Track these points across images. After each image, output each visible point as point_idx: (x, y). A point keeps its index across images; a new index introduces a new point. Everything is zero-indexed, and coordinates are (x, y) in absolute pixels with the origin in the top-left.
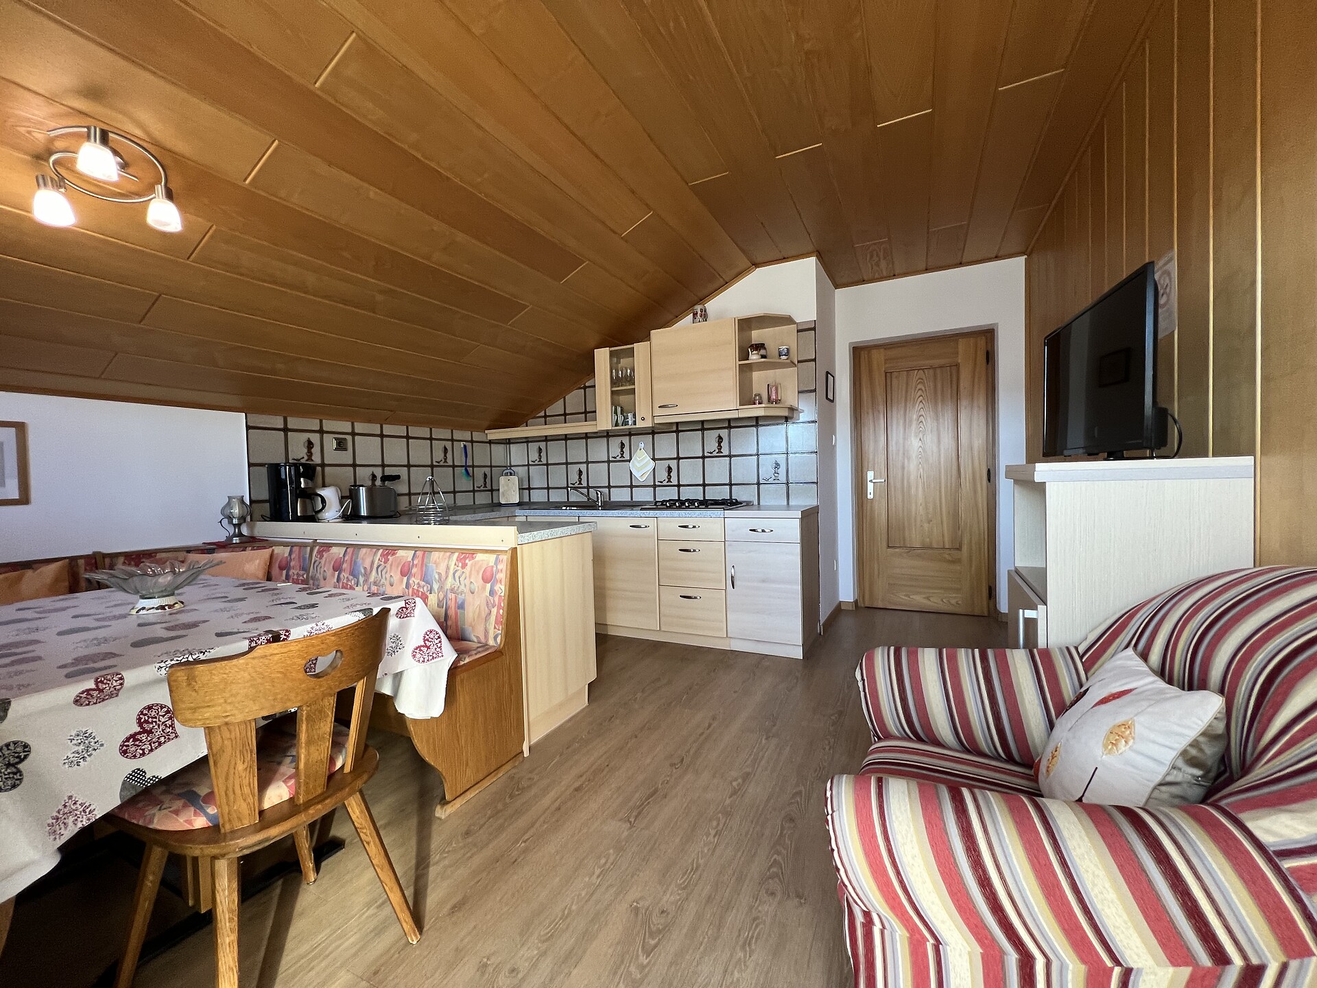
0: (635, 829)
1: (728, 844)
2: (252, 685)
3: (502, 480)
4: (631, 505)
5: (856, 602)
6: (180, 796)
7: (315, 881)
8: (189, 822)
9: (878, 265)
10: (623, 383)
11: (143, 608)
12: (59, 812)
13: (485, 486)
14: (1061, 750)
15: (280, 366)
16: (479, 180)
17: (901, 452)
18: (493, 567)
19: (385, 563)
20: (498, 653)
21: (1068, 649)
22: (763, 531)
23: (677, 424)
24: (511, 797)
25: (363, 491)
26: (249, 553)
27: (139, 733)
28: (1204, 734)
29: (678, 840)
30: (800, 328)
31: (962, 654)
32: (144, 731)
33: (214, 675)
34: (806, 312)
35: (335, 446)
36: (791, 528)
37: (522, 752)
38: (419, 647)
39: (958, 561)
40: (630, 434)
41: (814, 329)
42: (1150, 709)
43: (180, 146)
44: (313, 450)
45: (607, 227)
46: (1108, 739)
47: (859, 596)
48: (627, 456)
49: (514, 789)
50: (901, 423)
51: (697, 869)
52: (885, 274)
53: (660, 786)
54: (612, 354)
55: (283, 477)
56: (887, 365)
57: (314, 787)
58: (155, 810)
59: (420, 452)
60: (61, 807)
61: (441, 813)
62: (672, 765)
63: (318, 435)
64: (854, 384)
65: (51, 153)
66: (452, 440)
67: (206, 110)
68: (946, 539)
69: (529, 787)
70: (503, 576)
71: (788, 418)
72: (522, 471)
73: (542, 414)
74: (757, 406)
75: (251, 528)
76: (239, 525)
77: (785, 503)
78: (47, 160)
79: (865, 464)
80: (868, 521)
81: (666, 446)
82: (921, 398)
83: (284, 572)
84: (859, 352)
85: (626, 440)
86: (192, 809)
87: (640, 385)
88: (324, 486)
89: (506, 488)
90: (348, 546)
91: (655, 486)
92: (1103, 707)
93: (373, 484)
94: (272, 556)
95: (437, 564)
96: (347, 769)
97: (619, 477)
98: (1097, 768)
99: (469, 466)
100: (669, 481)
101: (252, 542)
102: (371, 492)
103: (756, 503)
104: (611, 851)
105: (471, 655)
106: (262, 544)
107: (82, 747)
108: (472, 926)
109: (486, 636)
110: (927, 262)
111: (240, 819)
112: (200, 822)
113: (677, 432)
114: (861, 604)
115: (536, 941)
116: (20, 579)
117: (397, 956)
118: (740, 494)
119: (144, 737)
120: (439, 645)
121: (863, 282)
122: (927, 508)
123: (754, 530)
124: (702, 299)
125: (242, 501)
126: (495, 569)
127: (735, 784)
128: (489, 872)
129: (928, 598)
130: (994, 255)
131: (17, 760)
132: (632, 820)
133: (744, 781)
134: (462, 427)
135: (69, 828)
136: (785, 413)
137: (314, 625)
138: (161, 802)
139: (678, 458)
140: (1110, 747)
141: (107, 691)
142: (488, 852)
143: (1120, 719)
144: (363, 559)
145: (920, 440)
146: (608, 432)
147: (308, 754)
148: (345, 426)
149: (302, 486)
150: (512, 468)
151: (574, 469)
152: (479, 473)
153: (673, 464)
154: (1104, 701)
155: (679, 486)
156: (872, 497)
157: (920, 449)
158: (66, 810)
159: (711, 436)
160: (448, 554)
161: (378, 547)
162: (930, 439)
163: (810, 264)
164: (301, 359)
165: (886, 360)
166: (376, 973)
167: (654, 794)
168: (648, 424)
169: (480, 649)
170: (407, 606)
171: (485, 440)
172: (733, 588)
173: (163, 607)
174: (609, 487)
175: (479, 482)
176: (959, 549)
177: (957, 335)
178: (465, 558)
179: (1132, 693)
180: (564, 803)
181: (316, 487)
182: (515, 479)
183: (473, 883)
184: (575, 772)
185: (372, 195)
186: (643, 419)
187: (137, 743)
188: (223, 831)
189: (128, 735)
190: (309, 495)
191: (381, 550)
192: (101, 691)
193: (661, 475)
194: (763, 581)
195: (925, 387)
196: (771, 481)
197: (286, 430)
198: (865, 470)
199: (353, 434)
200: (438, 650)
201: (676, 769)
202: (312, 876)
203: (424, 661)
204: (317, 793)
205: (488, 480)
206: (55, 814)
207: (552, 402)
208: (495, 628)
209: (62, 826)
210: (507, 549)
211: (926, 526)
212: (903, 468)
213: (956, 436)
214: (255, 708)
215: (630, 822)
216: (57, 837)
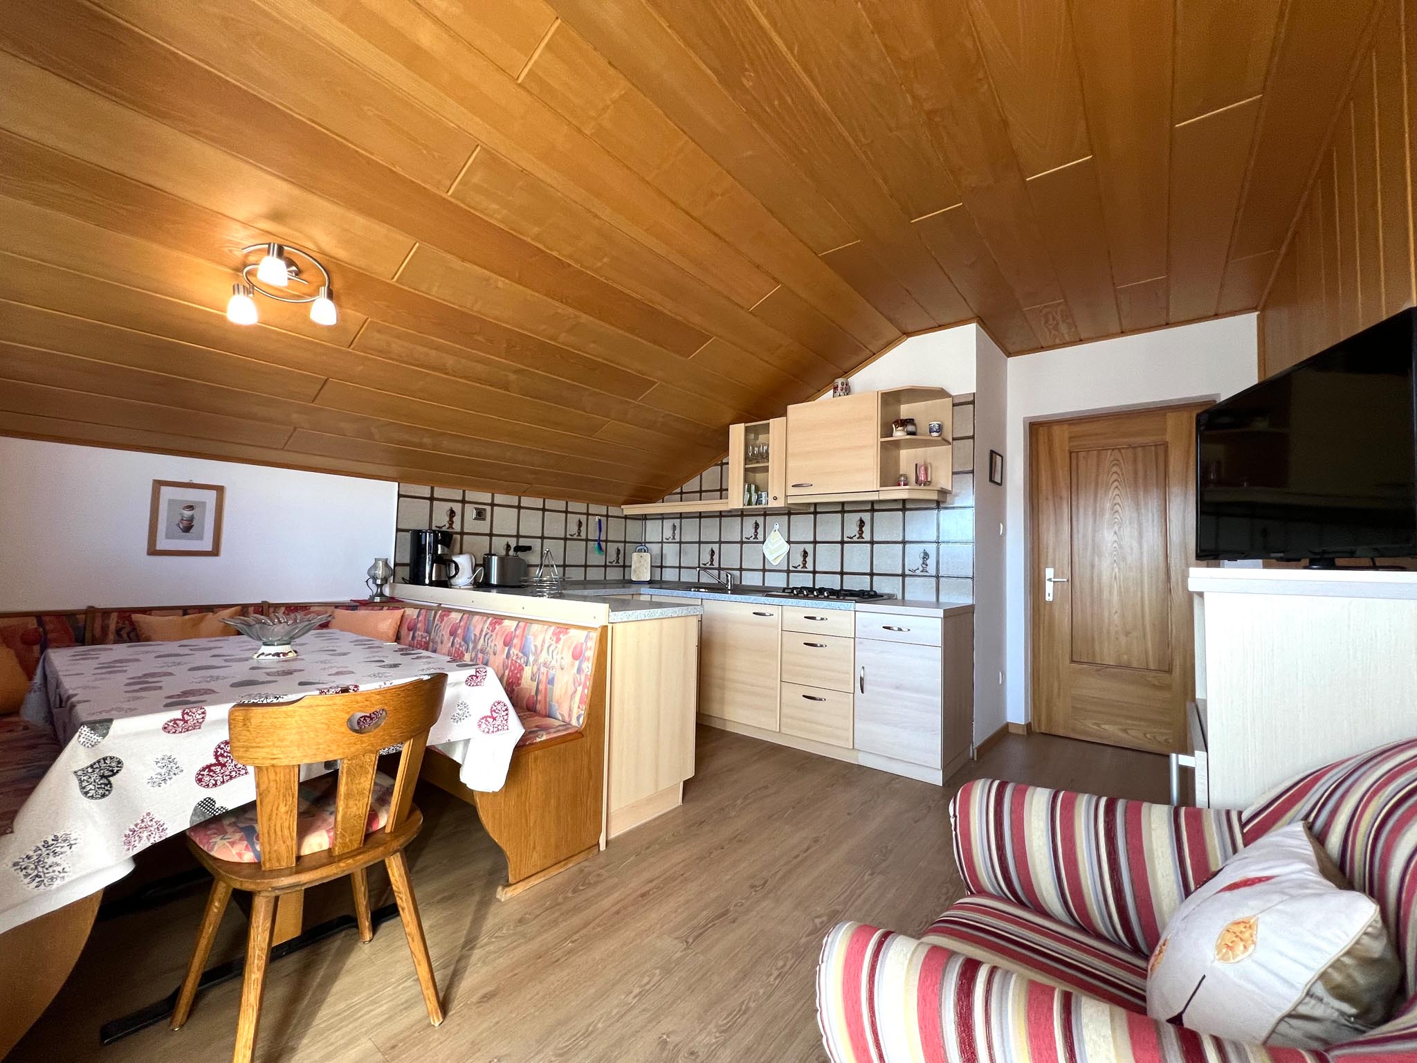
0: (690, 951)
1: (789, 990)
2: (298, 733)
3: (635, 556)
4: (765, 591)
5: (1028, 726)
6: (242, 829)
7: (370, 941)
8: (240, 855)
9: (1056, 327)
10: (756, 460)
11: (263, 654)
12: (136, 825)
13: (617, 562)
14: (1169, 944)
15: (426, 440)
16: (600, 264)
17: (1090, 547)
18: (582, 644)
19: (492, 631)
20: (579, 734)
21: (1228, 813)
22: (900, 630)
23: (815, 504)
24: (574, 891)
25: (495, 560)
26: (385, 612)
27: (215, 765)
28: (1348, 953)
29: (733, 973)
30: (956, 401)
31: (1083, 804)
32: (219, 764)
33: (266, 718)
34: (963, 382)
35: (474, 516)
36: (930, 627)
37: (598, 844)
38: (486, 717)
39: (1168, 687)
40: (766, 514)
41: (973, 402)
42: (1279, 907)
43: (341, 254)
44: (454, 519)
45: (732, 301)
46: (1223, 939)
47: (1033, 718)
48: (760, 538)
49: (582, 882)
50: (1090, 512)
51: (745, 1013)
52: (1067, 339)
53: (732, 909)
54: (747, 430)
55: (423, 543)
56: (1071, 444)
57: (351, 841)
58: (217, 839)
59: (555, 525)
60: (139, 822)
61: (503, 894)
62: (753, 887)
63: (460, 505)
64: (1031, 465)
65: (245, 266)
66: (588, 514)
67: (360, 222)
68: (1151, 659)
69: (596, 883)
70: (591, 653)
71: (941, 501)
72: (655, 548)
73: (678, 490)
74: (902, 487)
75: (392, 588)
76: (381, 586)
77: (934, 599)
78: (242, 271)
79: (1043, 560)
80: (1046, 629)
81: (803, 528)
82: (1116, 483)
83: (411, 633)
84: (1036, 429)
85: (760, 520)
86: (245, 843)
87: (774, 463)
88: (461, 553)
89: (638, 565)
90: (464, 612)
91: (788, 572)
92: (1227, 894)
93: (507, 554)
94: (402, 616)
95: (535, 636)
96: (388, 830)
97: (752, 560)
98: (1204, 977)
99: (603, 541)
100: (804, 566)
101: (392, 602)
102: (502, 561)
103: (900, 597)
104: (657, 972)
105: (549, 733)
106: (396, 605)
107: (164, 770)
108: (494, 1021)
109: (570, 715)
110: (1121, 324)
111: (279, 860)
112: (248, 857)
113: (815, 513)
114: (1035, 728)
115: (551, 1053)
116: (202, 619)
117: (417, 1034)
118: (882, 586)
119: (218, 769)
120: (506, 717)
121: (1042, 349)
122: (1123, 616)
123: (889, 628)
124: (847, 373)
125: (386, 563)
126: (584, 646)
127: (817, 921)
128: (529, 967)
129: (1125, 731)
130: (1212, 314)
131: (111, 773)
132: (690, 940)
133: (829, 920)
134: (598, 502)
135: (142, 842)
136: (935, 496)
137: (382, 683)
138: (226, 833)
139: (815, 542)
140: (1224, 951)
141: (190, 723)
142: (534, 945)
143: (1240, 916)
144: (475, 627)
145: (1115, 533)
146: (742, 510)
147: (347, 806)
148: (486, 497)
149: (439, 552)
150: (647, 545)
151: (706, 549)
152: (612, 548)
153: (809, 548)
154: (1232, 887)
155: (814, 572)
156: (1051, 600)
157: (1115, 545)
158: (143, 825)
159: (852, 520)
160: (546, 627)
161: (488, 615)
162: (1129, 533)
163: (968, 333)
164: (445, 434)
165: (1070, 438)
166: (393, 1047)
167: (723, 916)
168: (780, 504)
169: (561, 728)
170: (478, 674)
171: (620, 515)
172: (862, 692)
173: (278, 654)
174: (741, 569)
175: (612, 556)
176: (1170, 671)
177: (1161, 409)
178: (560, 633)
179: (1270, 881)
180: (625, 908)
181: (453, 553)
182: (647, 556)
183: (509, 975)
184: (647, 875)
185: (500, 284)
186: (775, 498)
187: (211, 773)
188: (263, 869)
189: (204, 765)
190: (444, 562)
191: (491, 619)
192: (186, 722)
193: (797, 560)
194: (897, 688)
195: (1121, 470)
196: (918, 572)
197: (432, 499)
198: (1042, 566)
199: (493, 505)
200: (504, 722)
201: (756, 891)
202: (367, 935)
203: (488, 732)
204: (353, 848)
205: (621, 556)
206: (132, 827)
207: (688, 478)
208: (579, 708)
209: (137, 838)
210: (597, 626)
211: (1123, 640)
212: (1093, 566)
213: (1164, 530)
214: (299, 754)
215: (687, 942)
216: (131, 847)
